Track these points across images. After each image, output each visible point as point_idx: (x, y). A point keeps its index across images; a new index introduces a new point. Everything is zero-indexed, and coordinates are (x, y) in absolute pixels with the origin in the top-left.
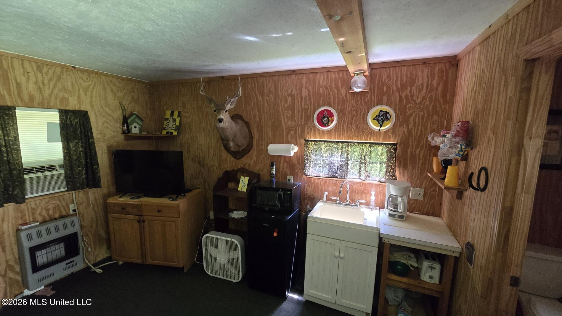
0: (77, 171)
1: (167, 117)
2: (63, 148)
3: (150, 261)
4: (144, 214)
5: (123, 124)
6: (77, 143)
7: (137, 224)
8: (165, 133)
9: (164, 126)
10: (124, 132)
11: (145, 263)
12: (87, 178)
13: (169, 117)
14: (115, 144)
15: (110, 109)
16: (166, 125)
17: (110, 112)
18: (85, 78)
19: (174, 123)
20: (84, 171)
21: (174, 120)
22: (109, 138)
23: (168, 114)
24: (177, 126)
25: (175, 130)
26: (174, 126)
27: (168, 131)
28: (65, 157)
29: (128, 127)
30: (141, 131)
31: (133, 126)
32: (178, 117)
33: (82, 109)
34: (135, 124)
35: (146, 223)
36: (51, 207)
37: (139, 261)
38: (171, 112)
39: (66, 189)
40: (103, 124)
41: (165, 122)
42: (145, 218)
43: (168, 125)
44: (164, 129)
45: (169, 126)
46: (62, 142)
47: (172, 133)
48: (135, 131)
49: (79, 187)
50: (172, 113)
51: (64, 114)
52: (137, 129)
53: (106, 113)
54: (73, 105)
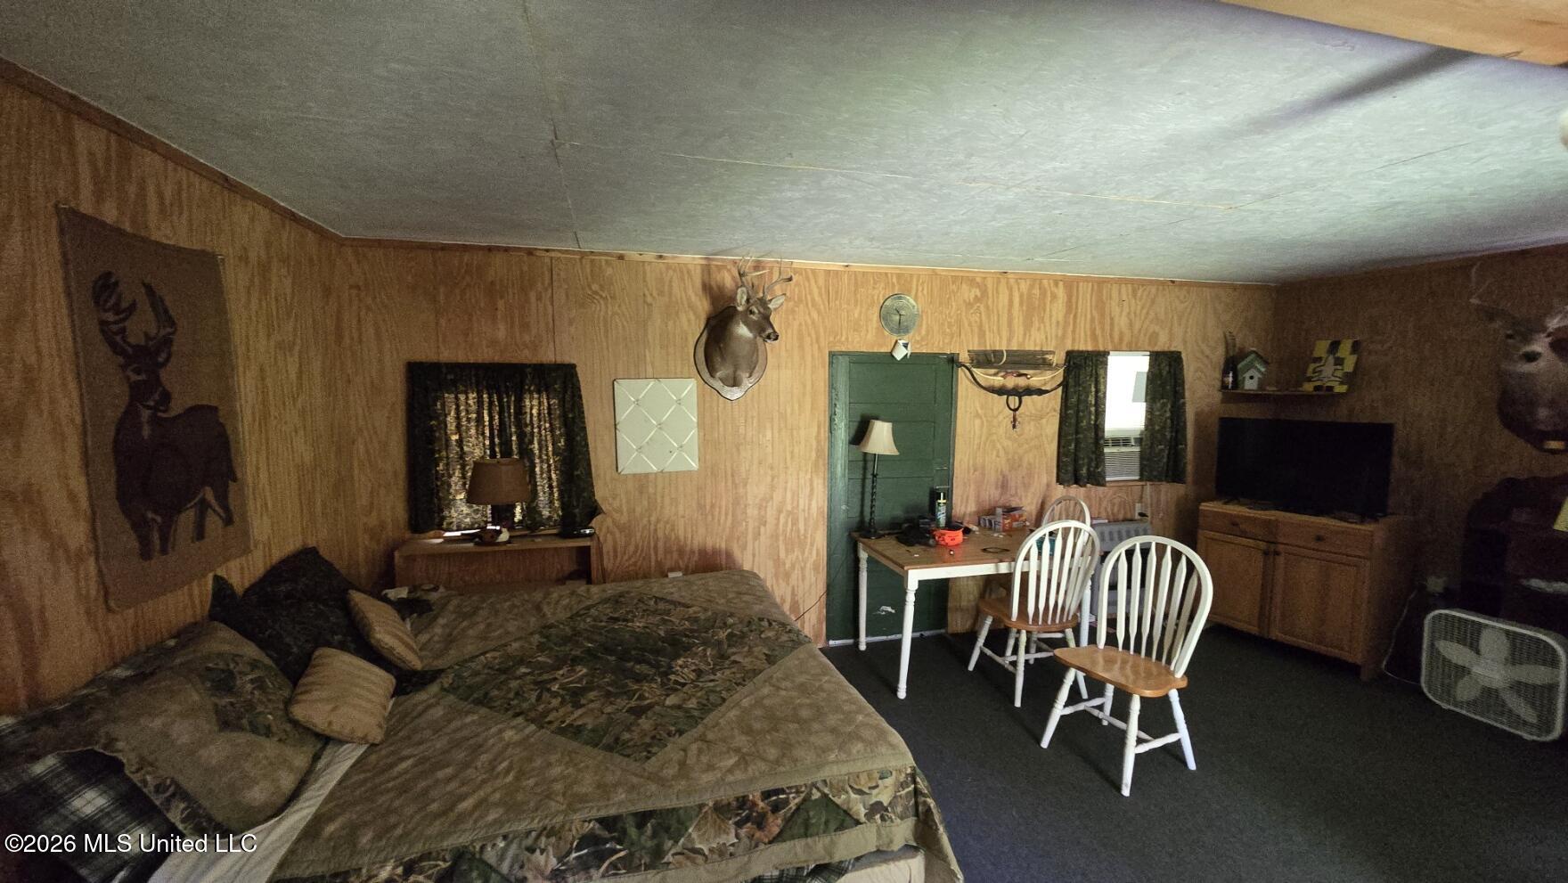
0: (1157, 451)
1: (1316, 354)
2: (1147, 411)
3: (1276, 634)
4: (1281, 540)
5: (1225, 373)
6: (1164, 405)
7: (1260, 556)
8: (1311, 389)
9: (1309, 373)
10: (1224, 386)
11: (1266, 636)
12: (1168, 462)
13: (1324, 355)
14: (1207, 409)
15: (1208, 346)
16: (1314, 372)
17: (1208, 352)
18: (1182, 298)
19: (1339, 367)
20: (1167, 452)
21: (1339, 362)
22: (1200, 398)
23: (1321, 348)
24: (1347, 374)
25: (1342, 383)
26: (1339, 374)
27: (1319, 383)
28: (1146, 426)
29: (1235, 377)
30: (1261, 385)
31: (1247, 375)
32: (1351, 354)
33: (1173, 349)
34: (1252, 372)
35: (1281, 560)
36: (1117, 501)
37: (1254, 630)
38: (1332, 344)
39: (1137, 478)
40: (1196, 371)
41: (1312, 366)
42: (1281, 548)
43: (1321, 371)
44: (1309, 380)
45: (1324, 374)
46: (1146, 401)
47: (1330, 389)
48: (1250, 385)
49: (1155, 477)
50: (1334, 346)
51: (1156, 357)
52: (1256, 379)
53: (1202, 352)
54: (1162, 345)
